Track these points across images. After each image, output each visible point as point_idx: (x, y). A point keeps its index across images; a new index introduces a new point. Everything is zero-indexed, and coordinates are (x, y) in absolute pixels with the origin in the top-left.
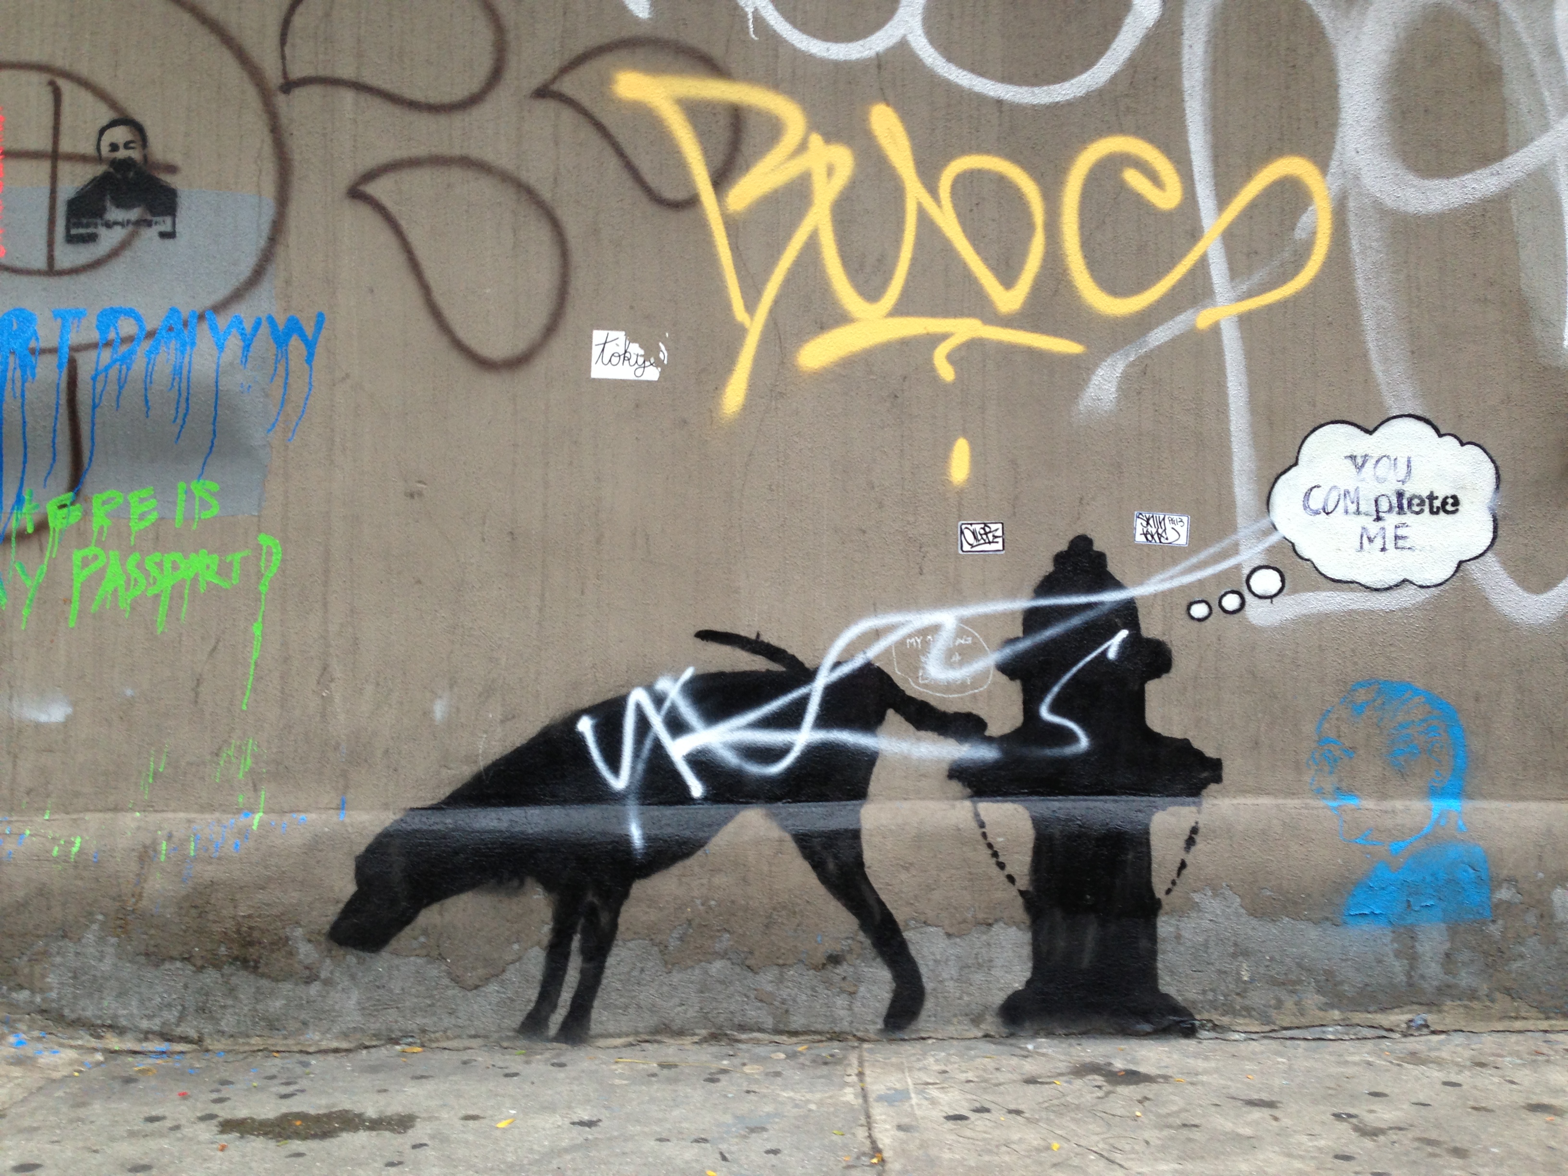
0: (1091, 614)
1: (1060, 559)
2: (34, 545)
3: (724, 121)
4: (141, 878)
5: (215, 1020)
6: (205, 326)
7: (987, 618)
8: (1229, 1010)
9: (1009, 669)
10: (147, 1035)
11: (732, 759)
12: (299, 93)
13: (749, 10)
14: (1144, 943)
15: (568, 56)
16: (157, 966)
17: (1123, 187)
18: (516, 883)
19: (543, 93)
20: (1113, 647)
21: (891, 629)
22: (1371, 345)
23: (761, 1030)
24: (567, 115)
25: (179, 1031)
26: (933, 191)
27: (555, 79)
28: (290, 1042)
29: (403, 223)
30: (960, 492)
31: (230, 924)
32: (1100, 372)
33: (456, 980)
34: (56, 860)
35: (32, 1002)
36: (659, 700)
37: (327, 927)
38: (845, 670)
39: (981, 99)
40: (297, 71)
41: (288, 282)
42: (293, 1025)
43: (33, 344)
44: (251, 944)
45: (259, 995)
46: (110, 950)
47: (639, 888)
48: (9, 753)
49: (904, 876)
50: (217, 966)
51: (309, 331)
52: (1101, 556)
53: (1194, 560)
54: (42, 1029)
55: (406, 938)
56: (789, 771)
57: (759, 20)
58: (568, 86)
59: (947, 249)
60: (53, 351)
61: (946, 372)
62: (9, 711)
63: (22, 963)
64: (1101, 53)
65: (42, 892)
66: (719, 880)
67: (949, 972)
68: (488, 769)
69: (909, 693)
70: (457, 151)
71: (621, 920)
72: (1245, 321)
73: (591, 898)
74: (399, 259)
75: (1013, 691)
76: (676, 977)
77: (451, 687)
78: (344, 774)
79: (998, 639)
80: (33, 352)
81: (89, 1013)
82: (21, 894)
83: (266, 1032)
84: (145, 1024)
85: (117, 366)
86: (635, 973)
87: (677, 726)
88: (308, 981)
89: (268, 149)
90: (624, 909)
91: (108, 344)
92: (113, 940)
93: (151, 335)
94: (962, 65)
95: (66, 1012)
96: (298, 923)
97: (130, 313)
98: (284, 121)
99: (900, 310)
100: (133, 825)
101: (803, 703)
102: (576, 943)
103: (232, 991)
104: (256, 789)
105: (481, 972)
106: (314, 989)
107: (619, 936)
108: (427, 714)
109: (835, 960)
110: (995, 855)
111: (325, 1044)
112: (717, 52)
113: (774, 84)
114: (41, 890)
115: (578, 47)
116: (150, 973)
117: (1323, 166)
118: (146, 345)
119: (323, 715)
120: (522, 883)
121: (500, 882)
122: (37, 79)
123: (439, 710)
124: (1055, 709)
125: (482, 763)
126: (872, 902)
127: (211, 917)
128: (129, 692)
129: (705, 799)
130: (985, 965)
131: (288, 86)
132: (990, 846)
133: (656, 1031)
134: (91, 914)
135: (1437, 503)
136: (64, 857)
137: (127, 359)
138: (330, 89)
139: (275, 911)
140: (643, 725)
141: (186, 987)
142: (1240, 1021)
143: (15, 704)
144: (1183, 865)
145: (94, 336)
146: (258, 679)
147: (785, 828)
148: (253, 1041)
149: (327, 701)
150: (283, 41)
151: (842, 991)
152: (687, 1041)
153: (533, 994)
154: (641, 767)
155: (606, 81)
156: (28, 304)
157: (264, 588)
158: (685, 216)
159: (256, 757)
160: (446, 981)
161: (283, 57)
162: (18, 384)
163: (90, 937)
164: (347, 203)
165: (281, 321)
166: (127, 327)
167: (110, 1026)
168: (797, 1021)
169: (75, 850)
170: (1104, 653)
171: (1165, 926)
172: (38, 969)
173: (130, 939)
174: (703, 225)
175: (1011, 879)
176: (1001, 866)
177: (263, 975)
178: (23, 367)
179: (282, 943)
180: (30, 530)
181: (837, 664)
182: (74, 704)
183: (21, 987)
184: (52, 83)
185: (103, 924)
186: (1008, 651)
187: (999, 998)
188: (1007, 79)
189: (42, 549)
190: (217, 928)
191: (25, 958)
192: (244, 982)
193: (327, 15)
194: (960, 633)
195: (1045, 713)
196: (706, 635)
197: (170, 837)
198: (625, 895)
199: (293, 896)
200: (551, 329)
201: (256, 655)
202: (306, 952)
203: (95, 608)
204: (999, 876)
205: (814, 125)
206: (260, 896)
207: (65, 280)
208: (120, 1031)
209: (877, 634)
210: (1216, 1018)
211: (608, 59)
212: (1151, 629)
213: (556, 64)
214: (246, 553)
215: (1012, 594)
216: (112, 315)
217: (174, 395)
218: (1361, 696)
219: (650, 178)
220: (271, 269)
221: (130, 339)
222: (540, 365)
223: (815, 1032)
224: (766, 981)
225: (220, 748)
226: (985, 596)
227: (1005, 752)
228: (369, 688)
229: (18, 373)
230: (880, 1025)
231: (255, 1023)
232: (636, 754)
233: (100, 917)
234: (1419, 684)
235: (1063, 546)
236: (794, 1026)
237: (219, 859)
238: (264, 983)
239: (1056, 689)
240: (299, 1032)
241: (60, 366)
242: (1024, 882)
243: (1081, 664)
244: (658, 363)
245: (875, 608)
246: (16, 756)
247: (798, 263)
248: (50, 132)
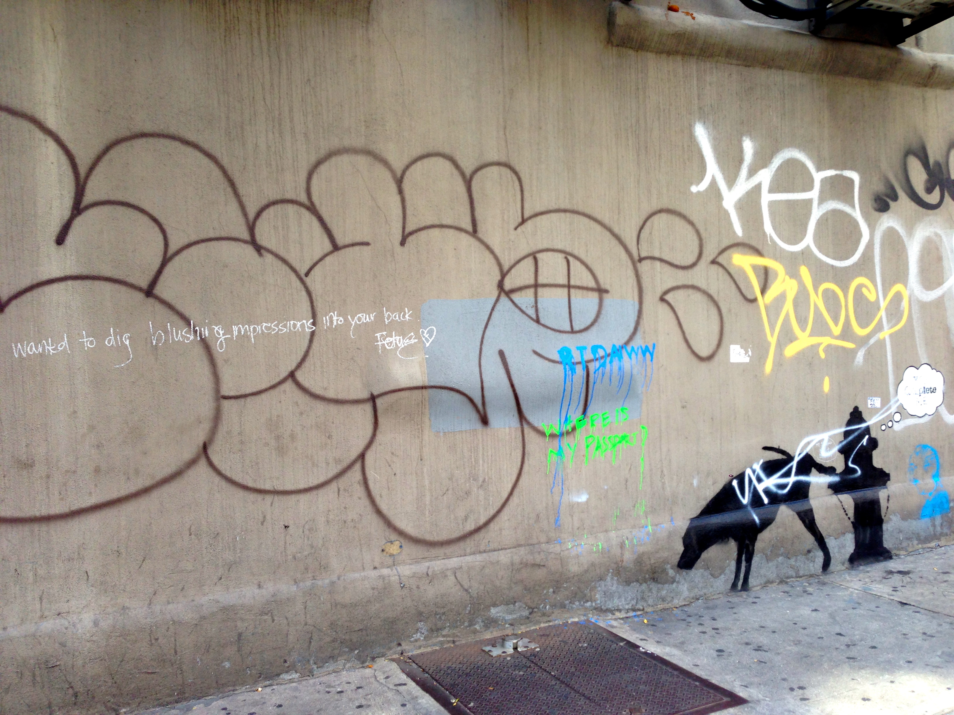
0: (859, 431)
1: (852, 414)
2: (572, 436)
3: (763, 271)
4: (622, 554)
5: (646, 601)
6: (624, 350)
7: (835, 435)
8: (899, 549)
9: (841, 451)
10: (627, 611)
11: (774, 489)
12: (644, 262)
13: (768, 234)
14: (880, 533)
15: (720, 249)
16: (629, 585)
17: (862, 294)
18: (726, 540)
19: (714, 262)
20: (865, 441)
21: (812, 441)
22: (918, 343)
23: (793, 577)
24: (721, 270)
25: (637, 607)
26: (817, 294)
27: (716, 257)
28: (670, 605)
29: (676, 309)
30: (827, 395)
31: (649, 567)
32: (859, 353)
33: (712, 575)
34: (595, 552)
35: (592, 606)
36: (754, 472)
37: (677, 563)
38: (802, 456)
39: (828, 265)
40: (643, 255)
41: (644, 332)
42: (669, 599)
43: (573, 361)
44: (655, 573)
45: (659, 590)
46: (615, 582)
47: (760, 536)
48: (570, 515)
49: (824, 522)
50: (646, 582)
51: (651, 350)
52: (861, 412)
53: (882, 412)
54: (597, 615)
55: (700, 563)
56: (789, 491)
57: (771, 237)
58: (720, 260)
59: (821, 315)
60: (579, 363)
61: (823, 355)
62: (569, 499)
63: (587, 592)
64: (856, 250)
65: (593, 565)
66: (780, 530)
67: (836, 550)
68: (710, 501)
69: (818, 462)
70: (690, 283)
71: (755, 548)
72: (891, 336)
73: (747, 542)
74: (675, 322)
75: (842, 457)
76: (770, 564)
77: (698, 474)
78: (671, 509)
79: (838, 442)
80: (573, 363)
81: (610, 607)
82: (586, 567)
83: (662, 603)
84: (627, 607)
85: (601, 368)
86: (760, 565)
87: (759, 480)
88: (672, 583)
89: (635, 284)
90: (756, 544)
91: (597, 359)
92: (616, 578)
93: (609, 355)
94: (823, 254)
95: (603, 607)
96: (668, 563)
97: (601, 347)
98: (640, 273)
99: (811, 335)
100: (615, 536)
101: (791, 469)
102: (743, 558)
103: (650, 590)
104: (647, 518)
105: (719, 572)
106: (674, 585)
107: (755, 553)
108: (692, 484)
109: (809, 551)
110: (845, 511)
111: (681, 604)
112: (760, 247)
113: (776, 259)
114: (592, 564)
115: (723, 246)
116: (627, 588)
117: (906, 286)
118: (608, 359)
119: (663, 489)
120: (728, 540)
121: (722, 540)
122: (561, 256)
123: (695, 482)
124: (853, 463)
125: (709, 499)
126: (817, 531)
127: (644, 565)
128: (606, 487)
129: (768, 504)
130: (844, 546)
131: (641, 260)
132: (844, 509)
133: (766, 583)
134: (609, 570)
135: (932, 390)
136: (598, 551)
137: (603, 365)
138: (653, 261)
139: (661, 560)
140: (750, 481)
141: (637, 591)
142: (902, 552)
143: (570, 496)
144: (888, 508)
145: (591, 357)
146: (644, 478)
147: (793, 510)
148: (659, 606)
149: (664, 483)
150: (638, 243)
151: (811, 561)
152: (775, 584)
153: (733, 576)
154: (751, 495)
155: (730, 258)
156: (567, 345)
157: (643, 445)
158: (754, 304)
159: (646, 506)
160: (710, 576)
161: (638, 249)
162: (570, 376)
163: (609, 578)
164: (660, 302)
165: (644, 348)
166: (601, 353)
167: (617, 610)
168: (801, 573)
169: (600, 547)
170: (862, 444)
171: (885, 527)
172: (593, 593)
173: (621, 577)
174: (758, 307)
175: (849, 518)
176: (847, 515)
177: (659, 583)
178: (571, 369)
179: (664, 571)
180: (570, 430)
181: (800, 454)
182: (589, 494)
183: (587, 601)
184: (566, 258)
185: (612, 573)
186: (841, 445)
187: (848, 556)
188: (834, 259)
189: (574, 437)
190: (645, 569)
191: (588, 590)
192: (654, 586)
193: (651, 233)
194: (829, 441)
195: (850, 465)
196: (765, 448)
197: (627, 539)
198: (755, 539)
199: (666, 554)
200: (719, 345)
201: (642, 470)
202: (671, 572)
203: (593, 458)
204: (846, 518)
205: (787, 273)
206: (658, 555)
207: (578, 335)
208: (620, 610)
209: (809, 443)
210: (898, 552)
211: (732, 250)
212: (873, 435)
213: (717, 252)
214: (637, 432)
215: (840, 427)
216: (595, 349)
217: (619, 377)
218: (918, 450)
219: (744, 291)
220: (639, 328)
221: (602, 357)
222: (716, 358)
223: (806, 576)
224: (792, 562)
225: (635, 505)
226: (834, 428)
227: (841, 478)
228: (675, 477)
229: (570, 372)
230: (821, 570)
231: (658, 600)
232: (749, 492)
233: (611, 571)
234: (929, 445)
235: (852, 410)
236: (801, 575)
237: (644, 544)
238: (660, 586)
239: (852, 456)
240: (671, 601)
241: (583, 369)
242: (852, 519)
243: (858, 447)
244: (749, 356)
245: (808, 434)
246: (572, 516)
247: (784, 320)
248: (567, 277)
